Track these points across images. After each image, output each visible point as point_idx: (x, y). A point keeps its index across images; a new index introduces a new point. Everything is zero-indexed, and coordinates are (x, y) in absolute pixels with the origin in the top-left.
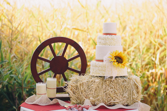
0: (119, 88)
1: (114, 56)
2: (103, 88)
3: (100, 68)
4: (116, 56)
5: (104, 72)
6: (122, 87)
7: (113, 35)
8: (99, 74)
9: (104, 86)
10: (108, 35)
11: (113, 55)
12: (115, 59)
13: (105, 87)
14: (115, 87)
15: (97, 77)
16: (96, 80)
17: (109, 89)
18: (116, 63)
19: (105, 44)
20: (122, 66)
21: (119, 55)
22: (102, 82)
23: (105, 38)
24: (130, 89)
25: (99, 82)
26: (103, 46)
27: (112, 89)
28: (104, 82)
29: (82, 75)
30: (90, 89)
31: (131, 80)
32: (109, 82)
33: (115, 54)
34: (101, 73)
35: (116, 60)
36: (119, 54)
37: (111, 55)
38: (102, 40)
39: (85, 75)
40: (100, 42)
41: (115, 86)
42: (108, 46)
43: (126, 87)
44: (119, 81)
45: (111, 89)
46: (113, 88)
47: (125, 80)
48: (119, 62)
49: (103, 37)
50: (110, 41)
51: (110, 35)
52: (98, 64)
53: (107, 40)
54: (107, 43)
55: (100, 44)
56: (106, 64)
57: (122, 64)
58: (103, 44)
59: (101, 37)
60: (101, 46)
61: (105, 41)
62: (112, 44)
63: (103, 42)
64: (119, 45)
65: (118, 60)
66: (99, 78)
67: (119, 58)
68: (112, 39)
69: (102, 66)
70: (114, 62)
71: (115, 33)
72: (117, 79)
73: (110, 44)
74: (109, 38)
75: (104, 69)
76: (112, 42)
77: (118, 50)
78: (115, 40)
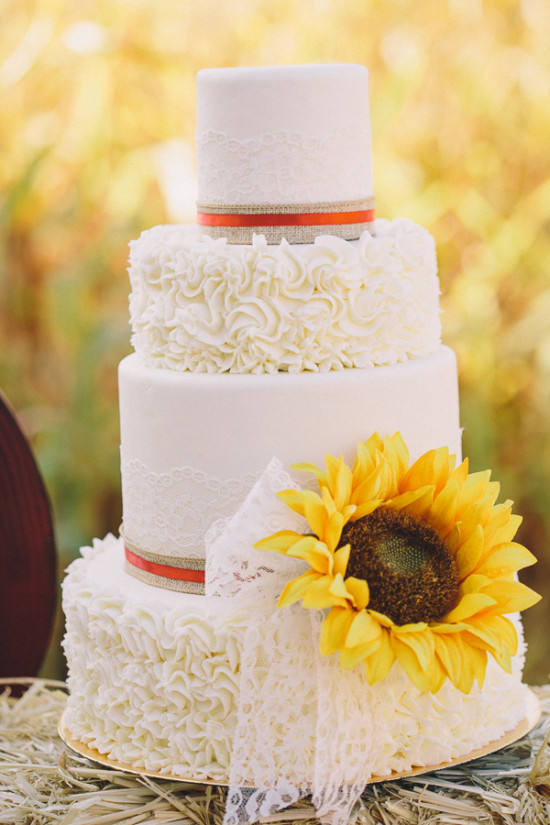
1: (341, 521)
3: (165, 676)
4: (373, 519)
5: (213, 732)
7: (326, 239)
8: (163, 743)
10: (259, 237)
15: (132, 779)
19: (223, 358)
20: (451, 653)
21: (406, 500)
23: (221, 280)
26: (197, 379)
33: (355, 497)
34: (176, 739)
36: (403, 488)
37: (300, 510)
38: (182, 312)
40: (162, 334)
42: (258, 379)
47: (499, 819)
48: (409, 602)
49: (193, 270)
50: (284, 310)
51: (284, 240)
52: (145, 624)
53: (241, 309)
54: (241, 338)
55: (159, 349)
56: (245, 628)
57: (450, 635)
58: (196, 358)
59: (170, 265)
60: (175, 377)
61: (215, 320)
62: (307, 357)
63: (193, 331)
64: (409, 356)
65: (392, 578)
66: (164, 800)
67: (409, 543)
68: (306, 281)
69: (188, 647)
70: (343, 608)
71: (353, 203)
72: (391, 806)
73: (287, 361)
74: (266, 279)
75: (211, 694)
76: (306, 330)
77: (398, 433)
78: (351, 296)
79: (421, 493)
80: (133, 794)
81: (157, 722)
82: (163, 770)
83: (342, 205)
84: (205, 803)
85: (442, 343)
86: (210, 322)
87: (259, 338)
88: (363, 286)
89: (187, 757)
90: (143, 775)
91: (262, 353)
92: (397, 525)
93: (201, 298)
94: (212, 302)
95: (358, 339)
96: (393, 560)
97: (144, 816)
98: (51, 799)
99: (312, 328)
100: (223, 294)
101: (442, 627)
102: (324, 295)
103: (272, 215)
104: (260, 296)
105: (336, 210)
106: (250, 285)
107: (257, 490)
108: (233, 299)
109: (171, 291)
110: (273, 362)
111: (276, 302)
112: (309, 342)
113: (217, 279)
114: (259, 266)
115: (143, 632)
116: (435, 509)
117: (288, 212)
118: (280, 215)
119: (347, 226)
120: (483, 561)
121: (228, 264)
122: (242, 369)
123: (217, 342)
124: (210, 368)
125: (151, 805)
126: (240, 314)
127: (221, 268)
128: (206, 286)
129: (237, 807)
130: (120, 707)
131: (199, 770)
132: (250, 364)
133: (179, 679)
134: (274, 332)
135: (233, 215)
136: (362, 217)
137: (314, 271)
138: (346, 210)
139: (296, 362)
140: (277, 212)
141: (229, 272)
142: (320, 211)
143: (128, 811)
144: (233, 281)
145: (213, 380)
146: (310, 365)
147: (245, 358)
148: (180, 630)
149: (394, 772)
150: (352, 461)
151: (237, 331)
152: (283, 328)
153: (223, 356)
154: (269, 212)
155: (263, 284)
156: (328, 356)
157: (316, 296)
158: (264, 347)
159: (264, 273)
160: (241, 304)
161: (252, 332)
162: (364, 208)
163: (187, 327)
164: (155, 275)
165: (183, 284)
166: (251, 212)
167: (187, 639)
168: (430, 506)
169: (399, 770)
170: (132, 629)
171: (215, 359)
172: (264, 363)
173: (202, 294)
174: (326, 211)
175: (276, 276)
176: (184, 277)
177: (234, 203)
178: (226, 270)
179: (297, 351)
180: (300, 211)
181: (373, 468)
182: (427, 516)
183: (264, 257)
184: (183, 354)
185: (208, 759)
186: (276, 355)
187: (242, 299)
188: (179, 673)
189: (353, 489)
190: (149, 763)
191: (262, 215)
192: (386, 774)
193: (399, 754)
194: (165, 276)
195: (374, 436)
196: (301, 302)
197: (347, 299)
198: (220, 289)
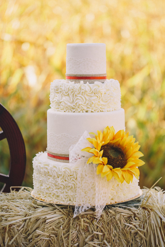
0: (117, 238)
1: (101, 145)
2: (70, 236)
3: (59, 181)
4: (107, 145)
5: (70, 193)
6: (124, 235)
7: (97, 82)
8: (58, 196)
9: (73, 233)
10: (82, 82)
11: (97, 144)
12: (104, 156)
13: (75, 235)
14: (104, 235)
15: (51, 205)
16: (48, 217)
17: (87, 240)
18: (106, 168)
19: (73, 109)
20: (126, 175)
21: (115, 141)
22: (66, 221)
23: (73, 91)
24: (148, 240)
25: (57, 221)
26: (67, 113)
27: (96, 241)
28: (71, 222)
29: (13, 189)
30: (33, 242)
31: (152, 213)
32: (88, 221)
33: (104, 138)
34: (61, 195)
35: (106, 160)
36: (114, 139)
37: (92, 143)
38: (64, 98)
39: (20, 191)
40: (59, 103)
41: (106, 233)
42: (81, 114)
43: (136, 233)
44: (118, 216)
45: (92, 240)
46: (100, 238)
47: (134, 214)
48: (116, 163)
49: (67, 89)
50: (87, 98)
51: (87, 82)
52: (55, 169)
53: (78, 98)
54: (77, 104)
55: (58, 107)
56: (78, 169)
57: (125, 171)
58: (66, 109)
59: (61, 88)
60: (62, 113)
61: (72, 100)
62: (92, 109)
63: (66, 103)
64: (115, 110)
65: (112, 158)
66: (58, 209)
67: (115, 151)
68: (92, 92)
69: (65, 174)
70: (102, 164)
71: (102, 75)
72: (110, 211)
73: (88, 109)
74: (84, 91)
75: (70, 185)
76: (92, 103)
77: (112, 126)
78: (102, 95)
79: (118, 140)
80: (51, 208)
81: (57, 191)
82: (58, 203)
83: (100, 75)
84: (67, 210)
85: (121, 107)
86: (70, 100)
87: (82, 104)
88: (105, 93)
89: (64, 199)
90: (54, 203)
91: (82, 108)
92: (113, 147)
93: (68, 95)
94: (71, 96)
95: (104, 105)
96: (112, 155)
97: (53, 213)
98: (31, 210)
99: (93, 102)
100: (73, 94)
101: (123, 169)
102: (97, 95)
103: (84, 77)
104: (82, 95)
105: (99, 76)
106: (80, 93)
107: (82, 138)
108: (76, 96)
109: (61, 93)
110: (85, 110)
111: (86, 96)
112: (93, 105)
113: (72, 91)
114: (82, 88)
115: (55, 170)
116: (121, 143)
117: (88, 76)
118: (86, 77)
119: (101, 80)
120: (132, 155)
121: (75, 88)
122: (77, 111)
123: (72, 105)
124: (70, 111)
125: (55, 211)
126: (78, 99)
127: (73, 89)
128: (70, 92)
129: (77, 209)
130: (48, 189)
131: (67, 202)
132: (79, 110)
133: (63, 181)
134: (85, 103)
135: (75, 77)
136: (104, 78)
137: (94, 89)
138: (101, 76)
139: (90, 110)
140: (86, 76)
141: (75, 89)
142: (95, 76)
143: (50, 212)
144: (76, 91)
145: (71, 114)
146: (93, 111)
147: (78, 109)
148: (64, 170)
149: (111, 203)
150: (103, 132)
151: (77, 103)
152: (87, 102)
153: (73, 108)
154: (84, 76)
155: (83, 92)
156: (97, 109)
157: (95, 95)
158: (83, 106)
159: (83, 90)
160: (77, 97)
161: (80, 103)
162: (105, 76)
163: (65, 102)
164: (57, 90)
165: (64, 92)
166: (80, 76)
167: (65, 172)
168: (120, 143)
169: (112, 203)
170: (51, 170)
171: (71, 109)
172: (82, 110)
173: (69, 94)
174: (96, 76)
175: (86, 90)
176: (64, 90)
177: (75, 74)
178: (74, 89)
179: (90, 107)
180: (91, 76)
181: (108, 134)
182: (119, 145)
183: (83, 86)
184: (64, 108)
185: (69, 200)
186: (85, 108)
187: (78, 96)
188: (63, 180)
189: (103, 138)
190: (55, 201)
191: (82, 77)
192: (109, 203)
193: (112, 199)
194: (59, 90)
195: (108, 127)
196: (91, 96)
197: (101, 96)
198: (73, 93)
